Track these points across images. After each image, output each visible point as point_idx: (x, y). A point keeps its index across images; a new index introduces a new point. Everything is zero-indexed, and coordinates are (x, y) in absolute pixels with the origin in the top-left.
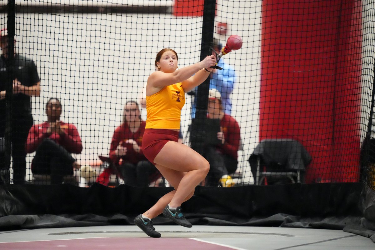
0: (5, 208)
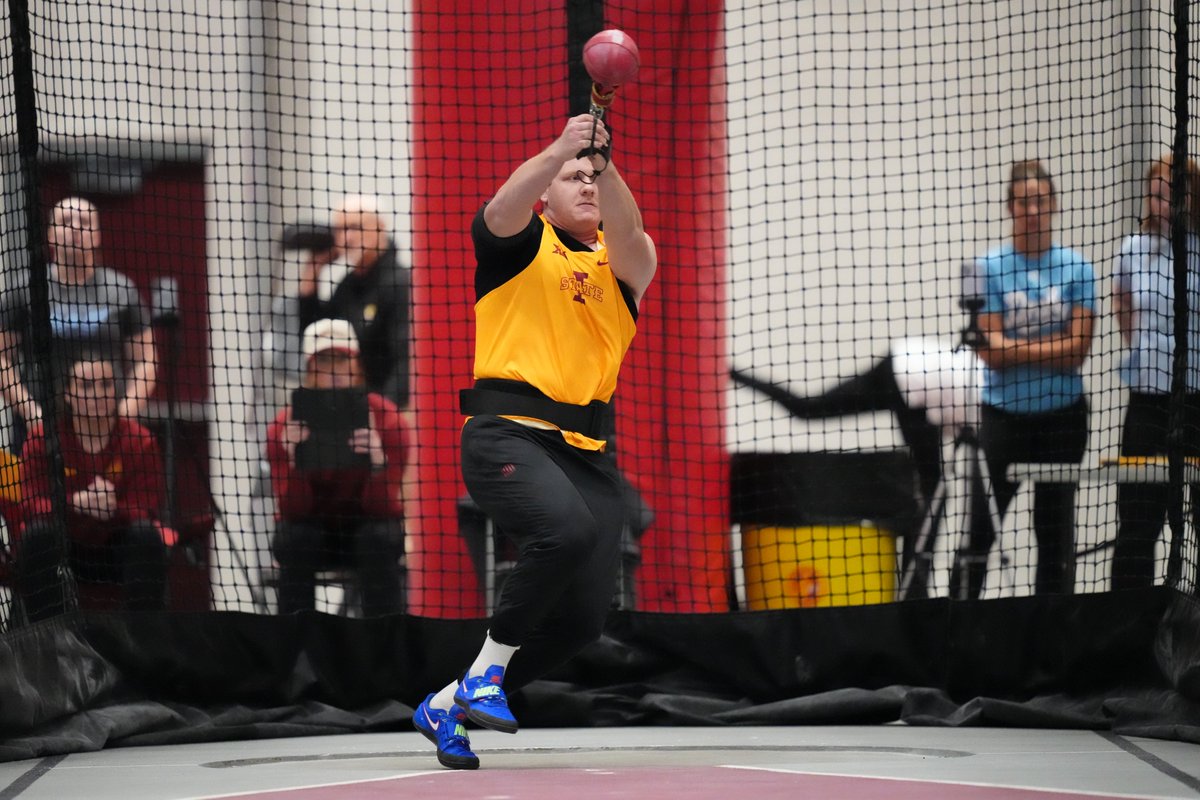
0: (78, 684)
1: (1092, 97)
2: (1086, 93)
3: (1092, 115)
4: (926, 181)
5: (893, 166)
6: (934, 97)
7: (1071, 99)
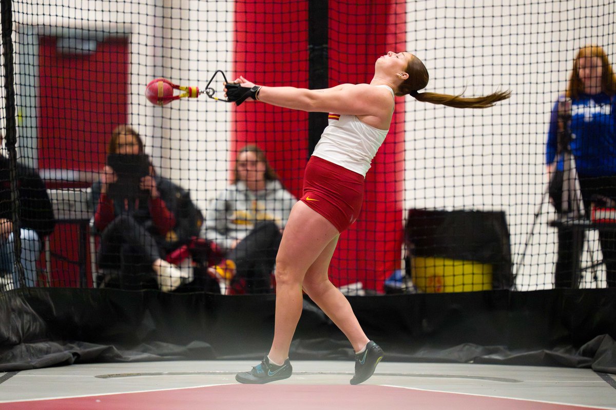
1: (598, 16)
2: (595, 14)
3: (598, 26)
4: (506, 60)
5: (488, 51)
6: (512, 14)
7: (586, 17)
